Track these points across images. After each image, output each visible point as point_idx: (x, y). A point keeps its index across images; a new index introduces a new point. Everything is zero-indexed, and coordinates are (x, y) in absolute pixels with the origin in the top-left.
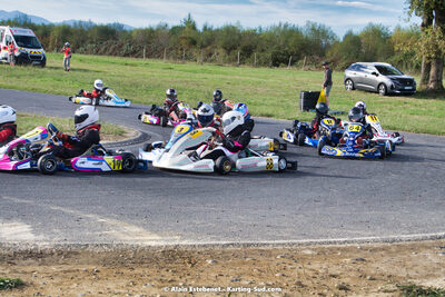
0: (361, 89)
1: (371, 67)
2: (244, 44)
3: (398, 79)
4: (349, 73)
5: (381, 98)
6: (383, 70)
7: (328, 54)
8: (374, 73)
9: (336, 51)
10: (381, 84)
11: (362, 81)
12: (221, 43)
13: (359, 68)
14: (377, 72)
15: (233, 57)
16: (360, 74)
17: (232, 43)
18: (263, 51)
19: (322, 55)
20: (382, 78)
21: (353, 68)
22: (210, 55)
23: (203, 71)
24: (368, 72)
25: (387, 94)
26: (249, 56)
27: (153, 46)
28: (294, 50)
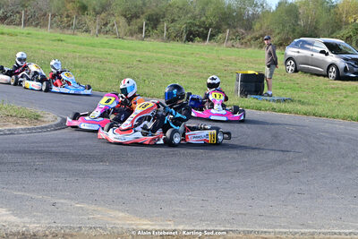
0: (306, 71)
1: (319, 44)
2: (149, 12)
3: (353, 59)
4: (291, 51)
5: (330, 82)
6: (334, 48)
7: (257, 26)
8: (322, 52)
9: (266, 23)
10: (332, 65)
11: (307, 61)
12: (119, 9)
13: (303, 45)
14: (327, 50)
15: (134, 27)
16: (304, 53)
17: (134, 10)
18: (173, 21)
19: (249, 27)
20: (332, 58)
21: (297, 44)
22: (106, 25)
23: (103, 45)
24: (315, 50)
25: (339, 77)
26: (155, 27)
27: (31, 10)
28: (213, 20)
